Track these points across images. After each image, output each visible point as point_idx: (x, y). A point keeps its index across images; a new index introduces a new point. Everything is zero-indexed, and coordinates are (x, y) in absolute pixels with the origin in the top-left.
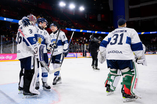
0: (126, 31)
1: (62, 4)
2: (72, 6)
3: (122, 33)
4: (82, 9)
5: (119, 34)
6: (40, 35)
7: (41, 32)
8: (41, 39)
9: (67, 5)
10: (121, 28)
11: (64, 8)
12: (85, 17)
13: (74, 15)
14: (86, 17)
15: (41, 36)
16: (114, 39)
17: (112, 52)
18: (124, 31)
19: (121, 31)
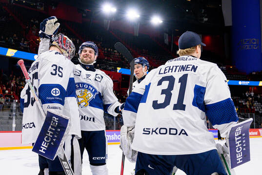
0: (194, 69)
1: (108, 9)
2: (133, 15)
3: (185, 72)
4: (157, 20)
5: (177, 75)
6: (84, 84)
7: (88, 76)
8: (89, 92)
9: (121, 11)
10: (183, 59)
11: (113, 20)
12: (164, 41)
13: (137, 35)
14: (166, 41)
15: (89, 85)
16: (163, 92)
17: (158, 131)
18: (191, 67)
19: (183, 68)
